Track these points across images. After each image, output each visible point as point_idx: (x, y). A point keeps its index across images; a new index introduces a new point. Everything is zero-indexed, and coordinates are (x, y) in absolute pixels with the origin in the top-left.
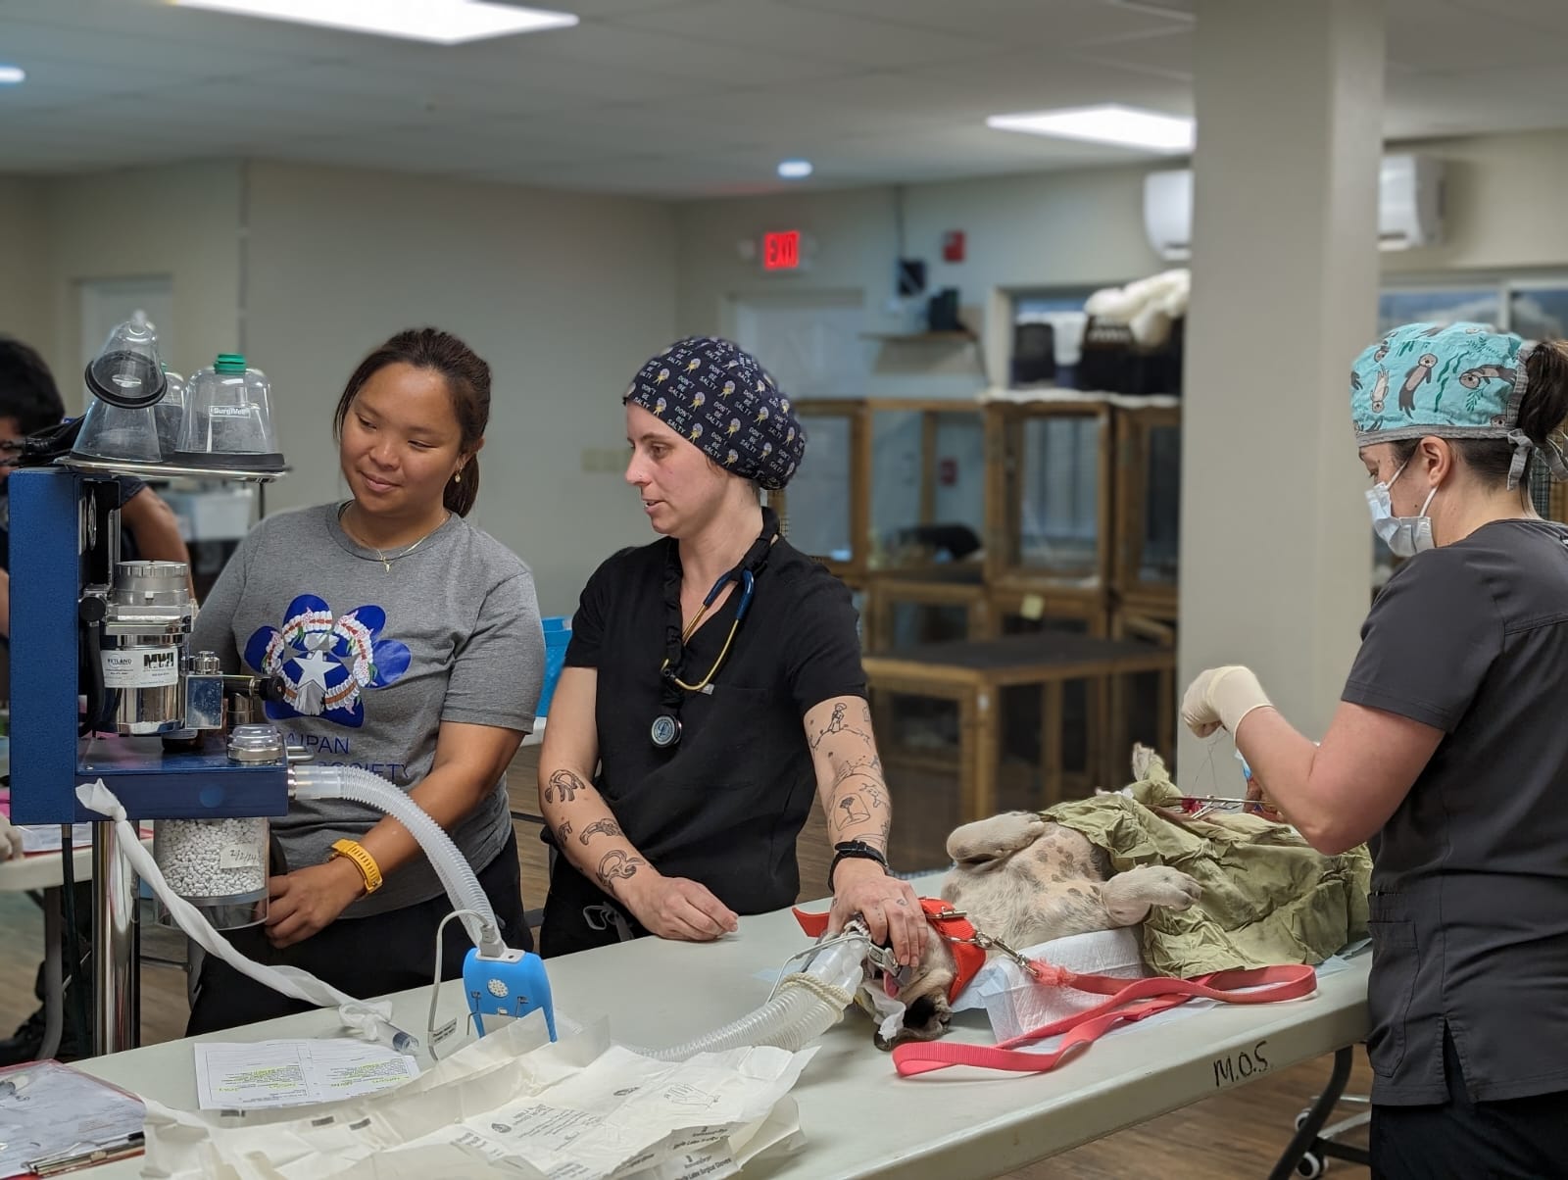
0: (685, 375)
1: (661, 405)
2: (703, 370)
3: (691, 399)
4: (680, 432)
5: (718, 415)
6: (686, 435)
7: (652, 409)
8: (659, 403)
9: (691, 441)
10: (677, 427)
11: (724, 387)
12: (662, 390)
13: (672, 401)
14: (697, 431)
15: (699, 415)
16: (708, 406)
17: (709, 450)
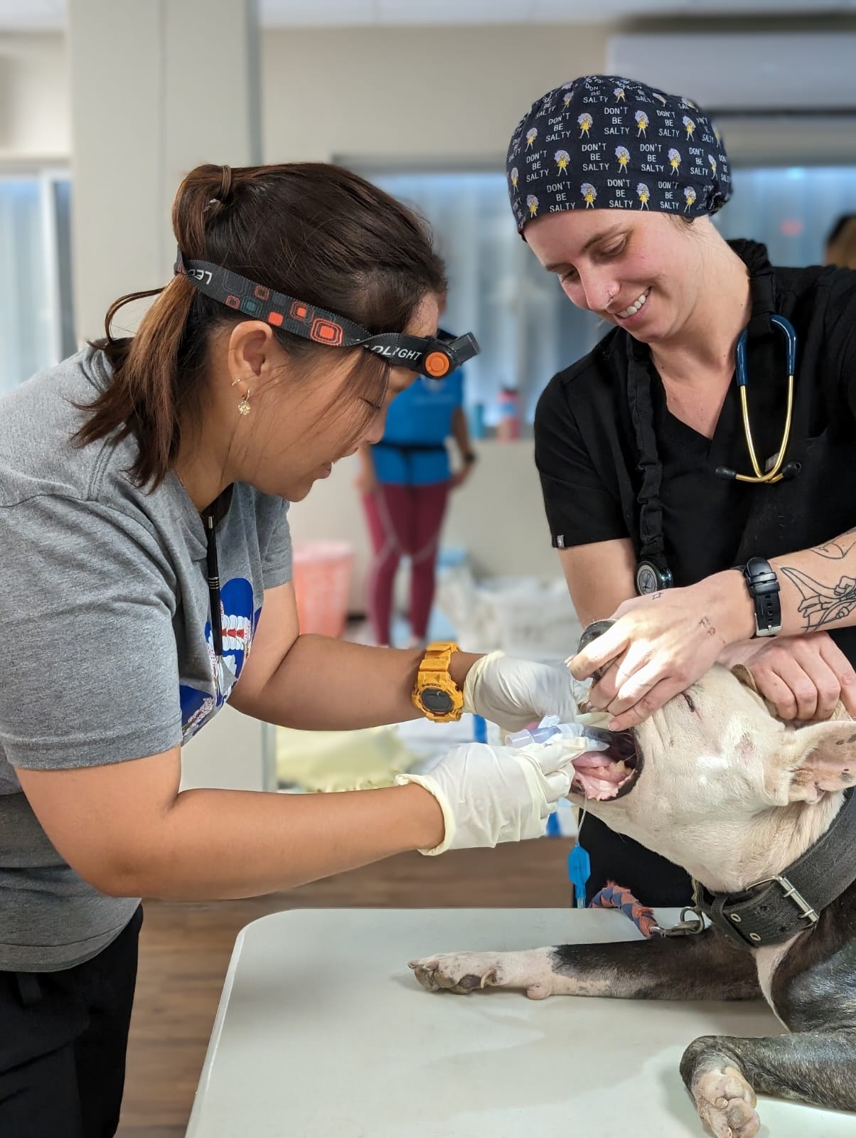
0: (586, 141)
1: (589, 192)
2: (601, 121)
3: (614, 161)
4: (628, 208)
5: (651, 158)
6: (637, 205)
7: (581, 205)
8: (584, 191)
9: (645, 209)
10: (623, 204)
11: (636, 123)
12: (576, 175)
13: (597, 179)
14: (644, 193)
15: (634, 173)
16: (637, 157)
17: (666, 206)
